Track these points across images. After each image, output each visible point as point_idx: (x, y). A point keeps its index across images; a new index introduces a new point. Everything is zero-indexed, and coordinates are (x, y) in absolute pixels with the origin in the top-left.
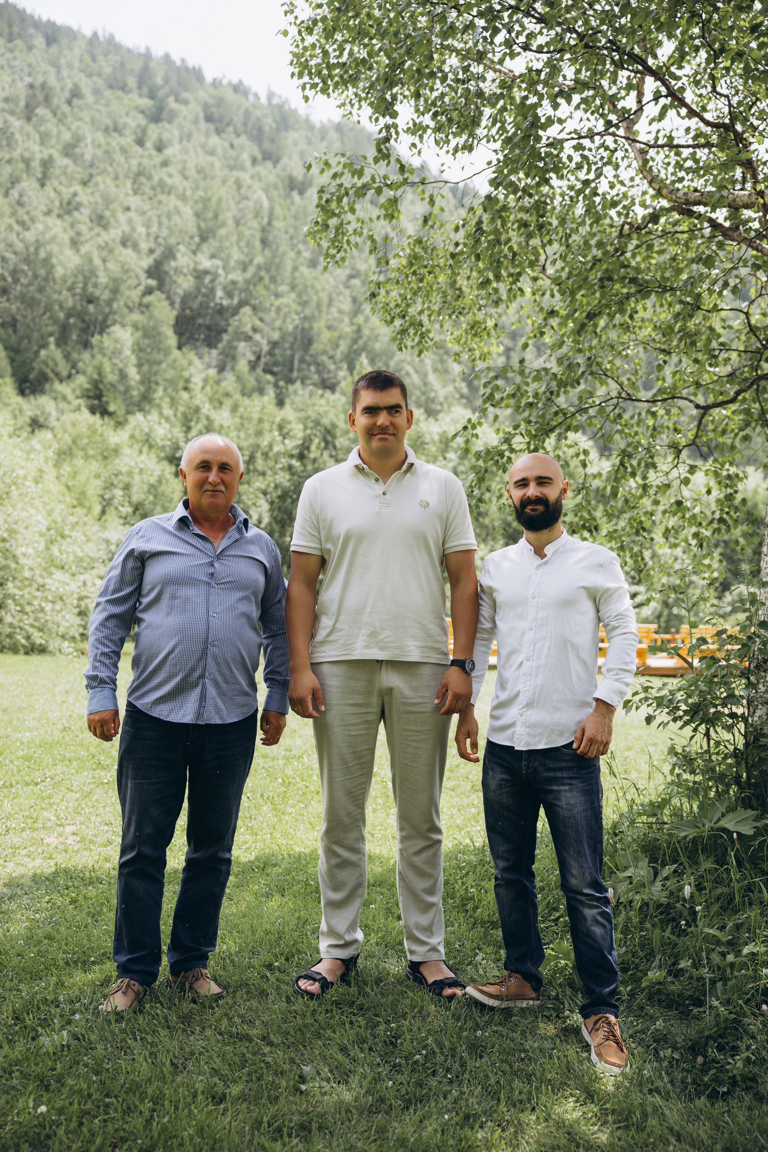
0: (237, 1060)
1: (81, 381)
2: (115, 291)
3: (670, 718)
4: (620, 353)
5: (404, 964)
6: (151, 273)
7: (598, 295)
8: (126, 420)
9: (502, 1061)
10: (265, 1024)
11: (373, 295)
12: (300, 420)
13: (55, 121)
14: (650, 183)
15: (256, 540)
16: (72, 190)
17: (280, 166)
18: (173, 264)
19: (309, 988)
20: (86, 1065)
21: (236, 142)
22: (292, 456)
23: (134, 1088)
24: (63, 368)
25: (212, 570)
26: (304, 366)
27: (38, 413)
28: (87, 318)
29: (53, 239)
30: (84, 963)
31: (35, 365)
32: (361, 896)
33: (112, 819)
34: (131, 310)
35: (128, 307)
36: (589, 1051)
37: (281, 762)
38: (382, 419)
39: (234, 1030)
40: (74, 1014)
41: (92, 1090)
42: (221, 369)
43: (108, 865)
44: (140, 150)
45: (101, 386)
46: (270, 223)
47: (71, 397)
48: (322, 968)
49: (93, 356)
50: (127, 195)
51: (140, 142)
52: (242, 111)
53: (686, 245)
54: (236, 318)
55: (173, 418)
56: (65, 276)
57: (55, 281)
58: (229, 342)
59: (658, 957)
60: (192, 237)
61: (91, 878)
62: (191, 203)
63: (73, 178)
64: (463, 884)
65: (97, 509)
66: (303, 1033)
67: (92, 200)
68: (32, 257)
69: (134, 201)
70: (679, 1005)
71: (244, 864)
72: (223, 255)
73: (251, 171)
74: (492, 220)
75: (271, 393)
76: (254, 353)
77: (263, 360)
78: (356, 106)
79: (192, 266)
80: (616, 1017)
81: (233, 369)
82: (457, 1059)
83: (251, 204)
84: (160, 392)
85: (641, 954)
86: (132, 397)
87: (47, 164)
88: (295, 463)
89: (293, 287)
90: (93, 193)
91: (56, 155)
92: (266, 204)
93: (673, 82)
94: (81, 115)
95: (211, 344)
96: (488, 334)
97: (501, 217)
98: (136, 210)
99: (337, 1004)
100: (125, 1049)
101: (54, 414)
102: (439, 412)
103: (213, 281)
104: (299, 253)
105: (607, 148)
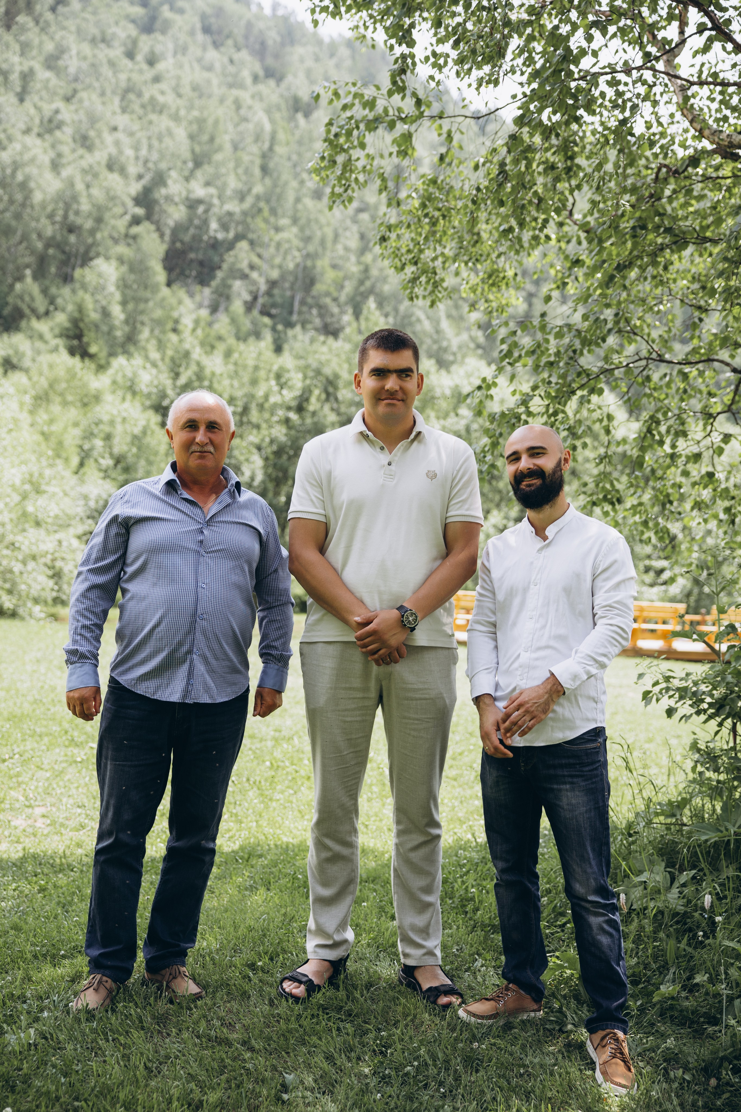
0: (215, 1065)
1: (61, 318)
2: (99, 220)
3: (693, 711)
4: (651, 308)
5: (397, 967)
6: (138, 201)
7: (629, 245)
8: (108, 364)
9: (499, 1077)
10: (246, 1028)
11: (384, 239)
12: (299, 369)
13: (37, 30)
14: (691, 122)
15: (249, 505)
16: (54, 106)
17: (284, 85)
18: (163, 191)
19: (295, 991)
20: (54, 1066)
21: (236, 57)
22: (289, 408)
23: (105, 1092)
24: (41, 304)
25: (201, 538)
26: (305, 309)
27: (11, 352)
28: (67, 249)
29: (33, 160)
30: (53, 957)
31: (10, 299)
32: (353, 893)
33: (85, 801)
34: (116, 241)
35: (112, 238)
36: (594, 1070)
37: (270, 744)
38: (391, 383)
39: (213, 1033)
40: (42, 1011)
41: (61, 1093)
42: (214, 309)
43: (80, 851)
44: (129, 64)
45: (81, 325)
46: (271, 149)
47: (48, 336)
48: (308, 970)
49: (74, 291)
50: (114, 113)
51: (130, 55)
52: (243, 23)
53: (729, 190)
54: (232, 253)
55: (160, 363)
56: (44, 201)
57: (32, 207)
58: (223, 280)
59: (672, 970)
60: (185, 162)
61: (61, 864)
62: (184, 123)
63: (55, 93)
64: (463, 882)
65: (75, 461)
66: (286, 1039)
67: (76, 118)
68: (8, 180)
69: (122, 120)
70: (693, 1022)
71: (227, 854)
72: (219, 183)
73: (252, 89)
74: (516, 162)
75: (268, 337)
76: (251, 292)
77: (261, 301)
78: (371, 28)
79: (184, 194)
80: (625, 1033)
81: (227, 310)
82: (451, 1072)
83: (251, 126)
84: (145, 334)
85: (654, 966)
86: (115, 338)
87: (27, 77)
88: (293, 416)
89: (295, 221)
90: (76, 111)
91: (37, 67)
92: (268, 127)
93: (719, 14)
94: (66, 23)
95: (203, 281)
96: (507, 284)
97: (526, 158)
98: (124, 131)
99: (324, 1008)
100: (96, 1050)
101: (29, 353)
102: (453, 363)
103: (206, 211)
104: (302, 182)
105: (644, 83)
